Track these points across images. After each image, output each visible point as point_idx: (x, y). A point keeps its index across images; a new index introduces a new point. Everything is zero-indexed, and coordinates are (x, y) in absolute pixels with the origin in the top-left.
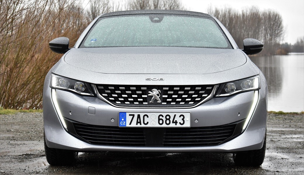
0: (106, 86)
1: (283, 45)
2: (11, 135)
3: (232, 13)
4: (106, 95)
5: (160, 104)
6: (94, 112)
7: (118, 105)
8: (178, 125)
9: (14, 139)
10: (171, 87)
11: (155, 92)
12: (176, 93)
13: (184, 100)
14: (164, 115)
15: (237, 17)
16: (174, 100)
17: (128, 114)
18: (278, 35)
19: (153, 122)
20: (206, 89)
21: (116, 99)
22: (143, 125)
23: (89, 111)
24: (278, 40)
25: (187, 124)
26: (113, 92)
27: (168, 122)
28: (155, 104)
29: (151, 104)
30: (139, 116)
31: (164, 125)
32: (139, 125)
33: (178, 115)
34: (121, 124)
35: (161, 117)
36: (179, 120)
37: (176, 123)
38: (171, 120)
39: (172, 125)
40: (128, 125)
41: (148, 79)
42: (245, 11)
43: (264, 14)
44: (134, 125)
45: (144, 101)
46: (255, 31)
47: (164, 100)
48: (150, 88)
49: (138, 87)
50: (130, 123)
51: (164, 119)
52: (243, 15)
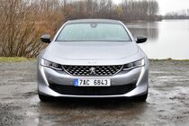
0: (68, 66)
2: (22, 78)
5: (95, 74)
7: (74, 75)
9: (23, 81)
10: (101, 67)
11: (93, 69)
16: (102, 73)
17: (79, 80)
19: (91, 84)
20: (118, 67)
21: (73, 72)
22: (86, 85)
30: (84, 81)
31: (97, 85)
33: (104, 80)
34: (75, 85)
35: (95, 81)
39: (101, 85)
40: (79, 85)
44: (82, 85)
45: (87, 73)
49: (84, 67)
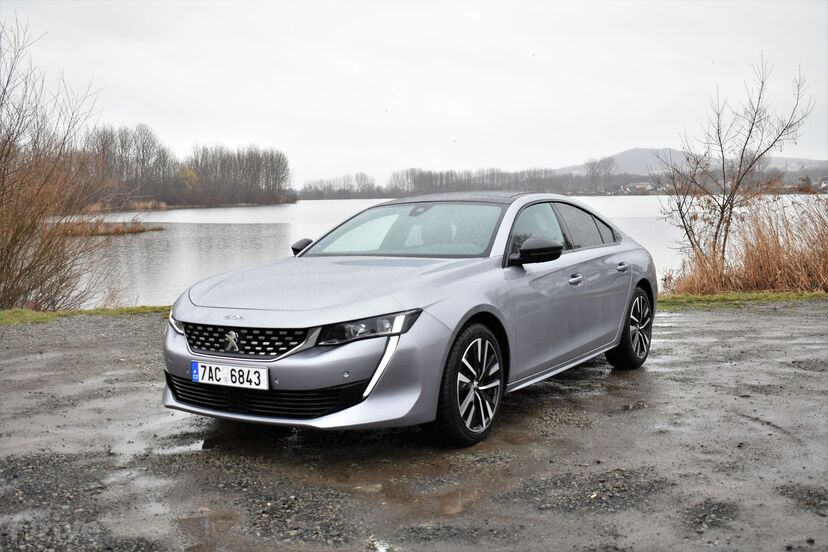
1: (288, 190)
5: (237, 352)
8: (253, 386)
11: (233, 336)
12: (255, 338)
13: (264, 349)
14: (237, 369)
15: (230, 158)
16: (253, 349)
17: (200, 365)
19: (224, 378)
22: (215, 382)
24: (283, 185)
25: (264, 386)
27: (241, 380)
28: (232, 353)
29: (228, 352)
30: (210, 368)
31: (238, 385)
32: (211, 382)
33: (253, 371)
35: (233, 373)
36: (254, 378)
37: (250, 382)
38: (245, 377)
39: (246, 385)
41: (228, 317)
43: (264, 155)
44: (206, 381)
45: (220, 348)
46: (254, 175)
47: (242, 347)
48: (228, 329)
49: (215, 328)
51: (238, 376)
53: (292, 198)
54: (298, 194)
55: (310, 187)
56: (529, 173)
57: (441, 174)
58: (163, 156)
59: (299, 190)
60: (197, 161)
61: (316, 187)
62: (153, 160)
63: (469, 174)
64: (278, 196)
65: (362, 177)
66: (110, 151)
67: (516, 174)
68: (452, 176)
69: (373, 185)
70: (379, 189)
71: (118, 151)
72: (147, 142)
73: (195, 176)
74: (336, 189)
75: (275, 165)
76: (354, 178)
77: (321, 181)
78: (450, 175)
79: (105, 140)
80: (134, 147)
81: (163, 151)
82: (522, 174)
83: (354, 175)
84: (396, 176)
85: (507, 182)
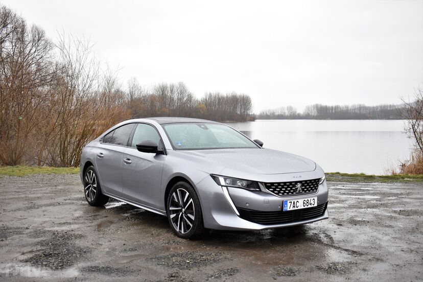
0: (272, 184)
1: (252, 115)
3: (220, 95)
4: (272, 190)
5: (302, 193)
6: (268, 202)
7: (280, 196)
10: (306, 181)
11: (299, 185)
12: (307, 185)
13: (312, 189)
14: (306, 200)
15: (223, 98)
16: (308, 190)
17: (288, 202)
18: (248, 109)
19: (300, 206)
21: (279, 192)
22: (296, 208)
23: (264, 202)
24: (249, 112)
25: (316, 205)
26: (277, 187)
27: (308, 204)
28: (299, 193)
29: (297, 193)
30: (294, 202)
31: (306, 207)
32: (294, 209)
33: (312, 199)
34: (285, 209)
36: (312, 202)
37: (311, 204)
38: (309, 202)
39: (310, 206)
40: (288, 209)
41: (294, 177)
42: (228, 94)
43: (240, 96)
44: (292, 209)
45: (294, 192)
46: (234, 107)
47: (303, 190)
48: (296, 182)
49: (291, 183)
50: (289, 207)
51: (306, 203)
52: (227, 97)
53: (253, 118)
54: (257, 117)
55: (263, 113)
56: (381, 107)
57: (332, 107)
58: (190, 97)
59: (258, 114)
60: (206, 100)
61: (266, 113)
62: (185, 99)
63: (347, 107)
64: (246, 118)
65: (290, 108)
66: (165, 95)
67: (374, 107)
68: (338, 108)
69: (296, 112)
70: (299, 114)
71: (169, 94)
72: (183, 90)
73: (205, 107)
74: (277, 114)
75: (245, 102)
76: (286, 109)
77: (269, 110)
78: (337, 108)
79: (163, 89)
80: (177, 93)
81: (190, 95)
82: (377, 107)
83: (286, 107)
84: (308, 108)
85: (368, 111)
